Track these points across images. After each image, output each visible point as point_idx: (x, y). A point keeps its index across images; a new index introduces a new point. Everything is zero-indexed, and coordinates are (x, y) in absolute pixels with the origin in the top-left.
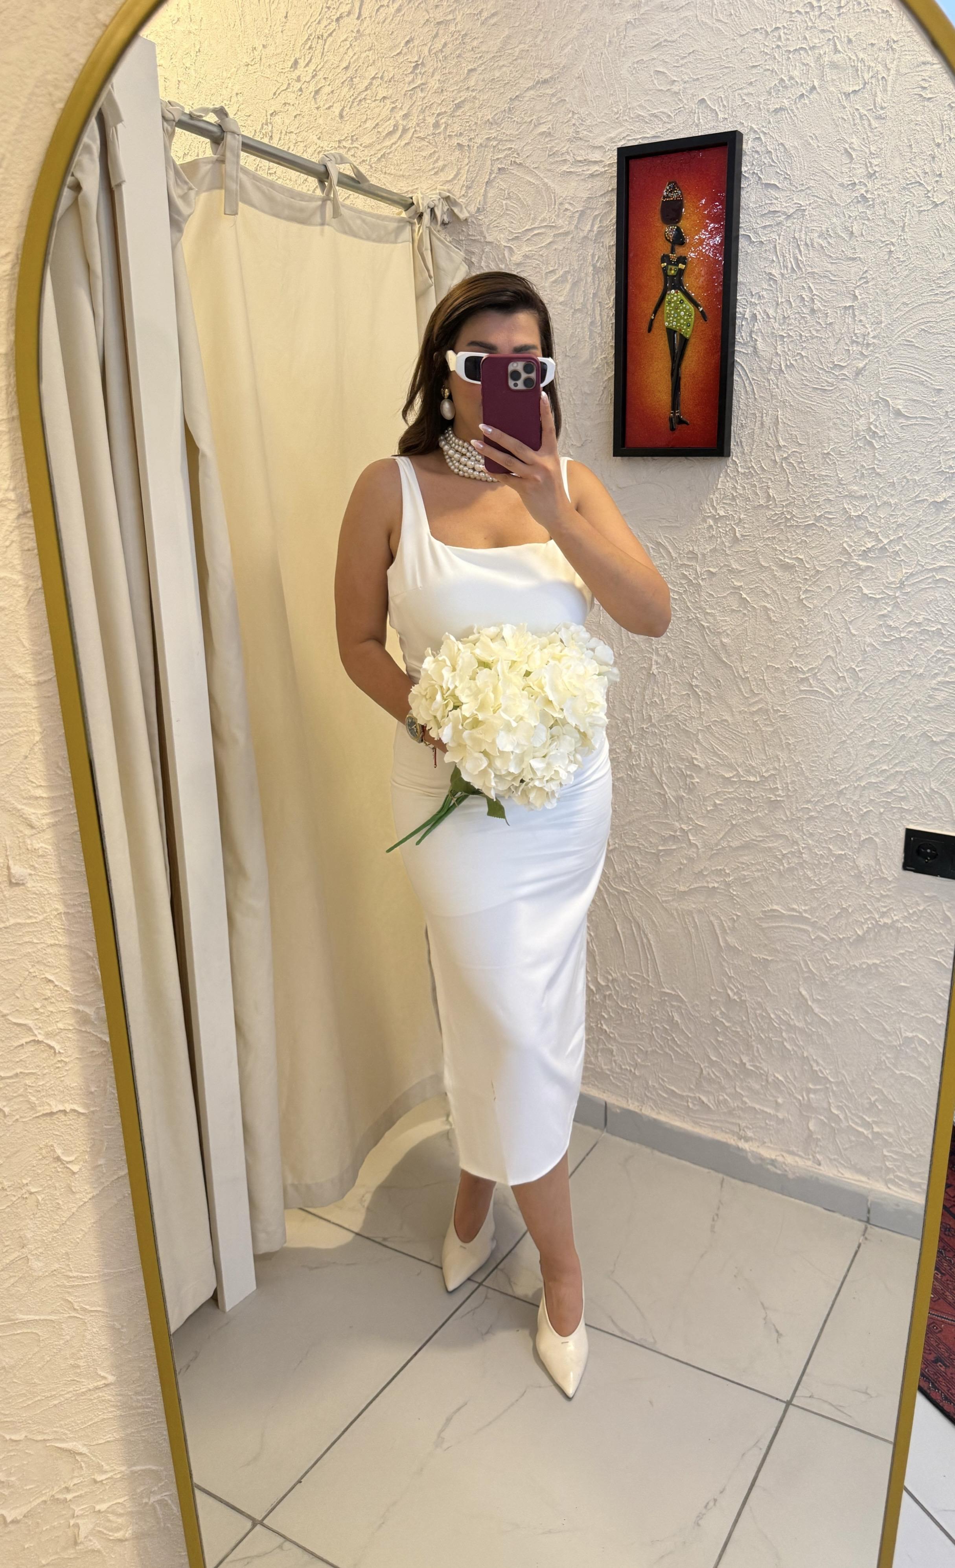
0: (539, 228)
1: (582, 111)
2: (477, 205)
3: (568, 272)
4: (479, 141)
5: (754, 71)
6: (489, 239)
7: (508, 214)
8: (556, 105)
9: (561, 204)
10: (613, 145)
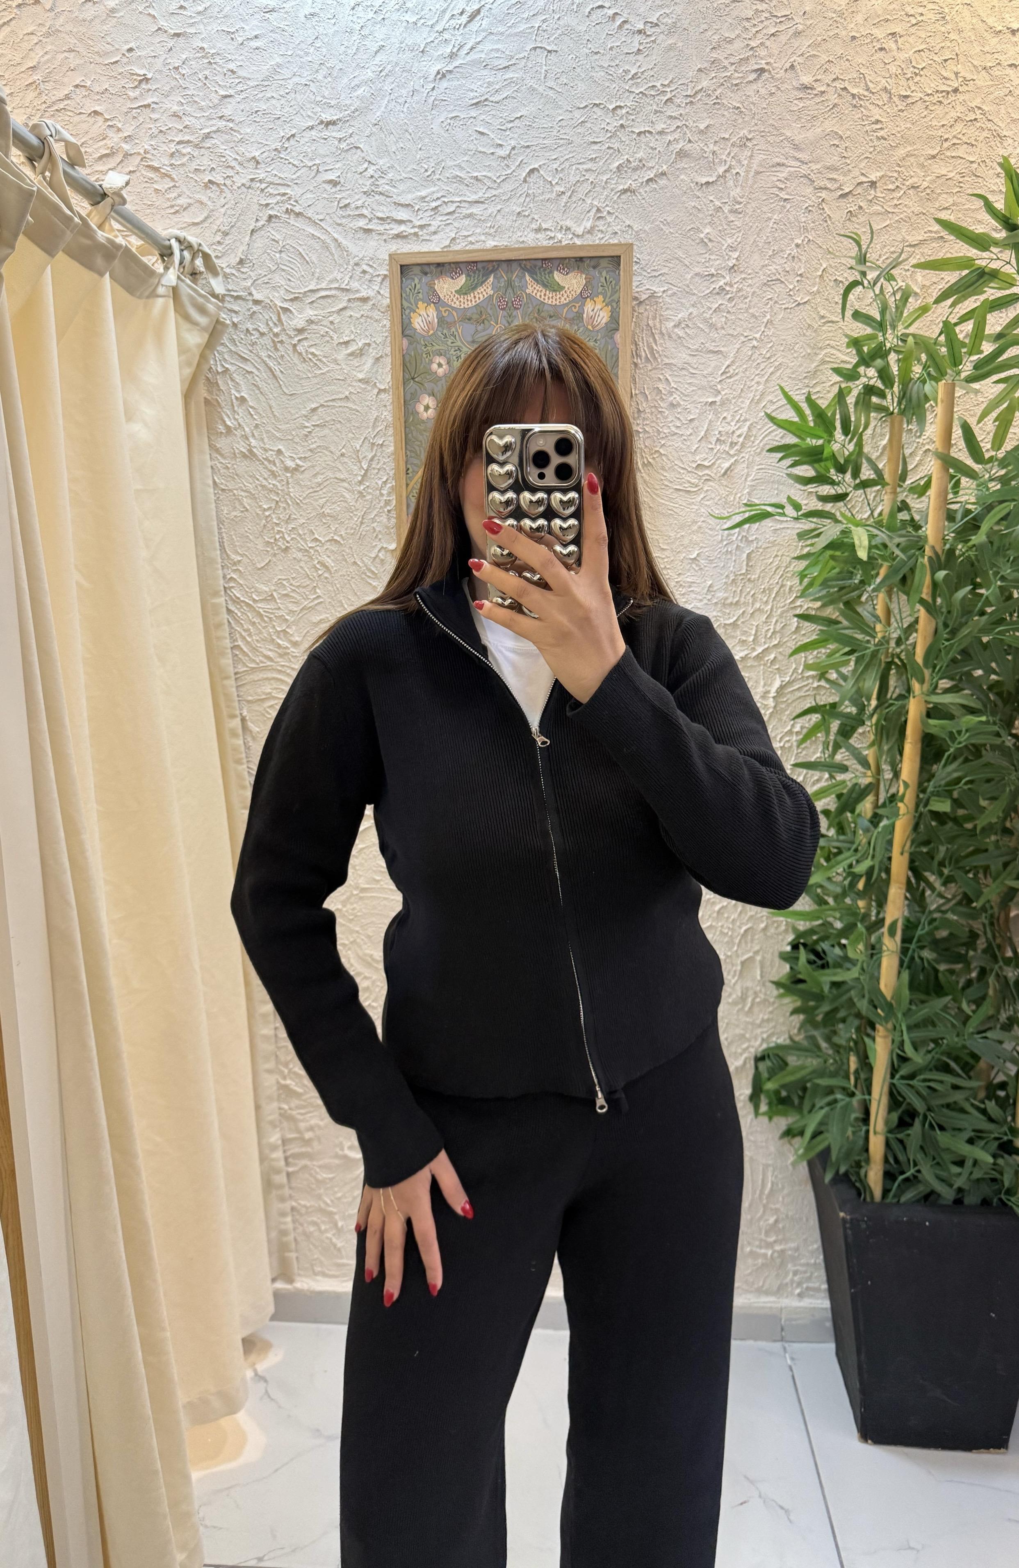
0: (326, 289)
1: (381, 162)
2: (240, 255)
3: (369, 345)
4: (239, 181)
5: (596, 147)
6: (257, 296)
7: (283, 270)
8: (347, 150)
9: (357, 264)
10: (425, 204)
